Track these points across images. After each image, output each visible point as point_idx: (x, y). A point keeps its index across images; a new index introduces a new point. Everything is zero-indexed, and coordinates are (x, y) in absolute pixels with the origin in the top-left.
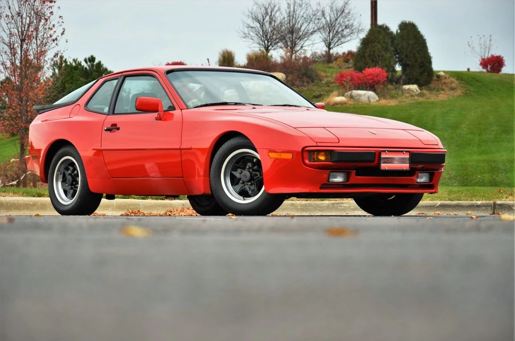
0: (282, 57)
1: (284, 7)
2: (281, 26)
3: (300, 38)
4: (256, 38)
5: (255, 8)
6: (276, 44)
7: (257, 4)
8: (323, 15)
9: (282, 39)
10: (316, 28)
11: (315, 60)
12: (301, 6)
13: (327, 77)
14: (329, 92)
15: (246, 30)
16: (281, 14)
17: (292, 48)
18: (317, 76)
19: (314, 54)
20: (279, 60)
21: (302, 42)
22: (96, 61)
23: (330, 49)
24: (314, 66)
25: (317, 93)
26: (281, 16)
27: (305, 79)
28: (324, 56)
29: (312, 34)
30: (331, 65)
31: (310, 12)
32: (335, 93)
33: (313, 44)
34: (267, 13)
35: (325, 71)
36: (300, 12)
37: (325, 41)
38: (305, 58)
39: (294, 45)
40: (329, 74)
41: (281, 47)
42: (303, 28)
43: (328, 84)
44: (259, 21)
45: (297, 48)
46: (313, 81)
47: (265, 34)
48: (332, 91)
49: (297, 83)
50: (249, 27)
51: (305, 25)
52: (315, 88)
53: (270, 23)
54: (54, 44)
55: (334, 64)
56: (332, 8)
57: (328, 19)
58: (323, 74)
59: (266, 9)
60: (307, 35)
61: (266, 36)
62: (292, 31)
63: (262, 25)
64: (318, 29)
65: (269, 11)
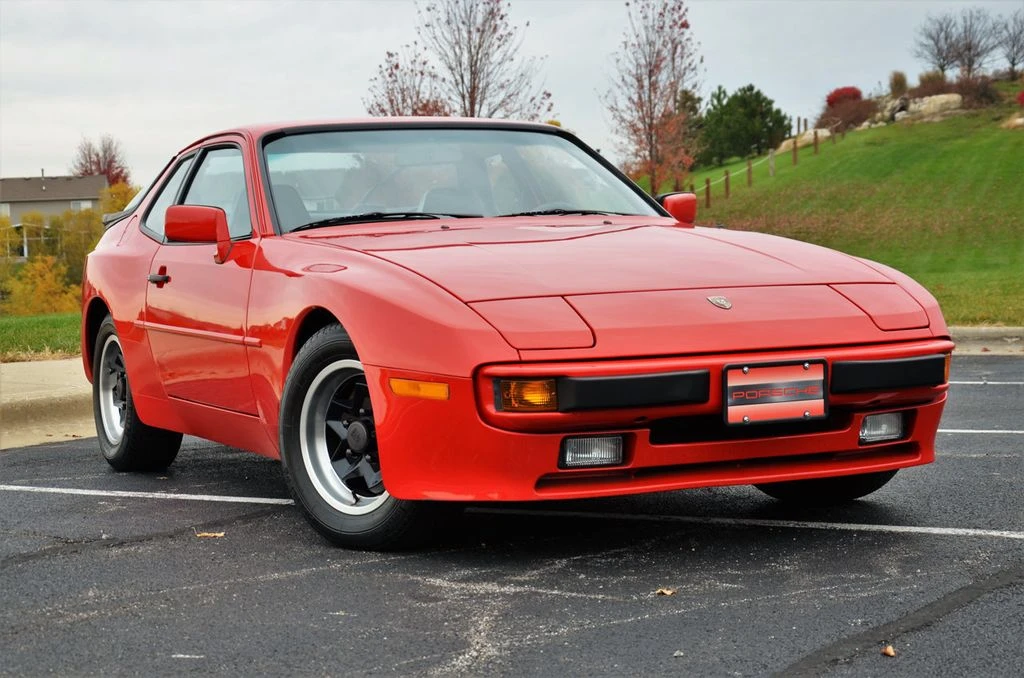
0: (957, 77)
1: (960, 22)
2: (959, 42)
3: (978, 55)
4: (930, 57)
5: (928, 23)
6: (952, 62)
7: (930, 19)
8: (1006, 27)
9: (959, 56)
10: (996, 42)
11: (998, 78)
12: (978, 19)
13: (1009, 96)
14: (1010, 113)
15: (919, 49)
16: (957, 29)
17: (969, 65)
18: (998, 96)
19: (996, 73)
20: (955, 80)
21: (980, 59)
22: (755, 90)
23: (1013, 64)
24: (995, 85)
25: (997, 115)
26: (957, 31)
27: (984, 100)
28: (1008, 73)
29: (992, 49)
30: (1015, 83)
31: (990, 24)
32: (1017, 114)
33: (993, 61)
34: (942, 30)
35: (1007, 90)
36: (978, 26)
37: (1007, 56)
38: (984, 77)
39: (971, 62)
40: (1011, 93)
41: (958, 66)
42: (982, 43)
43: (1010, 104)
44: (933, 39)
45: (975, 66)
46: (992, 102)
47: (940, 51)
48: (1013, 112)
49: (975, 104)
50: (922, 45)
51: (984, 40)
52: (995, 110)
53: (946, 39)
54: (693, 74)
55: (1018, 82)
56: (1015, 20)
57: (1011, 31)
58: (1005, 93)
59: (941, 25)
60: (987, 50)
61: (942, 54)
62: (969, 47)
63: (936, 44)
64: (1000, 43)
65: (944, 26)
